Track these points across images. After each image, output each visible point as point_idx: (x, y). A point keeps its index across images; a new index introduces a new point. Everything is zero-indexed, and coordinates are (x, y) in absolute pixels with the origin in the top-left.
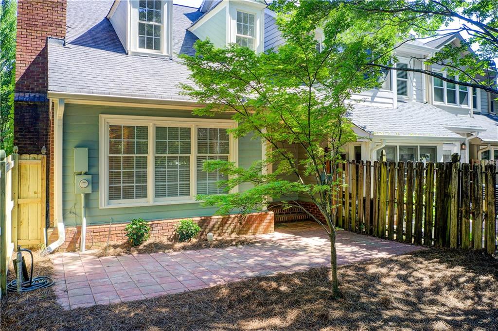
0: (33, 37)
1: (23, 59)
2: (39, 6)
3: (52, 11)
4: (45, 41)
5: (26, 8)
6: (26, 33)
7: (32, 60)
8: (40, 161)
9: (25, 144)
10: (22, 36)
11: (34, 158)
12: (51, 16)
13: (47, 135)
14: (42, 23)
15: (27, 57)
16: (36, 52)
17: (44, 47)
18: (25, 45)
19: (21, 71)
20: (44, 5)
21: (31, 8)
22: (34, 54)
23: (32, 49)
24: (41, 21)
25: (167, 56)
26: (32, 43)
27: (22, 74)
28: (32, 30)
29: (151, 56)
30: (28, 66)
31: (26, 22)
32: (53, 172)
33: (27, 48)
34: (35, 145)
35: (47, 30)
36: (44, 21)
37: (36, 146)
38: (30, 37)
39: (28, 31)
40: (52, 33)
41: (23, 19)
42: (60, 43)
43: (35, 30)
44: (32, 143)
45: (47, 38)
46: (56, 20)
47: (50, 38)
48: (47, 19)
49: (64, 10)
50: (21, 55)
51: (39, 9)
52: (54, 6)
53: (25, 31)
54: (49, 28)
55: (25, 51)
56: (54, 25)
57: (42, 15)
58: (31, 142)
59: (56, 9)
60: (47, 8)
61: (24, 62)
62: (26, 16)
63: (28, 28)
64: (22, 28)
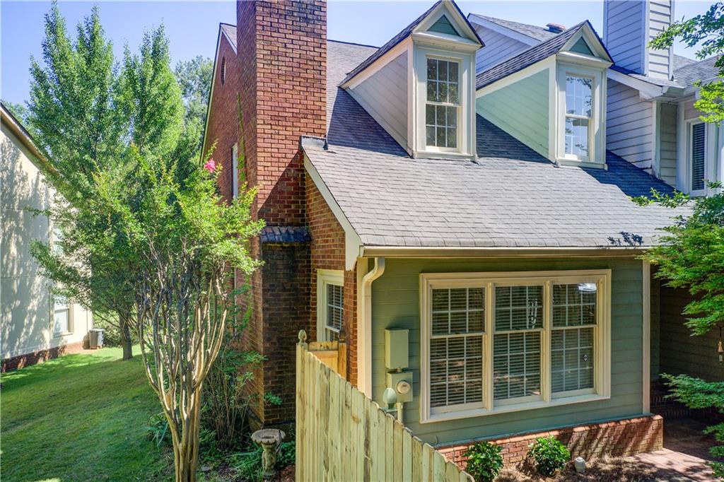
0: (280, 137)
1: (267, 173)
2: (288, 86)
3: (306, 94)
4: (297, 143)
5: (270, 90)
6: (270, 132)
7: (281, 174)
8: (336, 352)
9: (279, 309)
10: (266, 136)
11: (327, 346)
12: (305, 102)
13: (309, 294)
14: (293, 113)
15: (273, 169)
16: (285, 160)
17: (295, 151)
18: (269, 150)
19: (266, 192)
20: (295, 83)
21: (276, 90)
22: (283, 165)
23: (280, 155)
24: (291, 110)
25: (468, 157)
26: (280, 146)
27: (267, 196)
28: (279, 125)
30: (274, 183)
31: (270, 113)
32: (357, 370)
33: (273, 154)
34: (294, 309)
35: (299, 124)
36: (295, 111)
37: (294, 312)
38: (277, 136)
39: (274, 127)
40: (306, 130)
41: (266, 108)
42: (319, 144)
43: (283, 126)
44: (288, 307)
45: (300, 137)
46: (312, 107)
47: (304, 137)
48: (300, 106)
49: (323, 91)
50: (264, 167)
51: (287, 91)
52: (308, 85)
53: (269, 127)
54: (302, 120)
55: (269, 159)
56: (309, 117)
57: (292, 101)
58: (287, 305)
59: (312, 90)
60: (298, 88)
61: (270, 178)
62: (270, 103)
63: (273, 123)
64: (264, 124)
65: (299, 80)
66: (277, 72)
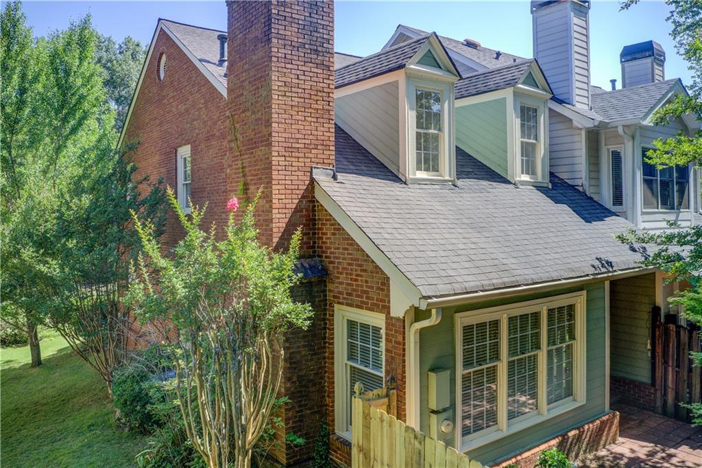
0: (293, 169)
1: (282, 206)
2: (300, 118)
3: (317, 124)
4: (309, 174)
5: (283, 121)
6: (284, 163)
7: (294, 206)
8: (386, 400)
9: (299, 347)
10: (280, 168)
12: (316, 132)
13: (325, 328)
14: (305, 144)
15: (287, 201)
16: (298, 192)
17: (307, 183)
18: (283, 182)
19: (281, 225)
20: (306, 114)
21: (290, 122)
22: (296, 196)
23: (293, 187)
24: (303, 141)
25: (450, 181)
26: (293, 178)
27: (282, 230)
28: (292, 157)
29: (432, 182)
30: (289, 216)
31: (284, 145)
33: (287, 186)
34: (311, 346)
35: (310, 155)
36: (307, 142)
37: (312, 348)
38: (290, 168)
39: (287, 159)
40: (317, 160)
41: (281, 139)
42: (328, 175)
43: (295, 157)
44: (307, 343)
45: (312, 167)
46: (322, 138)
47: (315, 168)
48: (311, 137)
50: (279, 199)
51: (300, 122)
52: (318, 116)
53: (283, 159)
54: (313, 151)
55: (283, 192)
56: (319, 147)
57: (304, 132)
59: (322, 120)
60: (309, 119)
61: (284, 211)
62: (284, 135)
63: (287, 154)
64: (279, 156)
65: (310, 110)
66: (290, 103)
